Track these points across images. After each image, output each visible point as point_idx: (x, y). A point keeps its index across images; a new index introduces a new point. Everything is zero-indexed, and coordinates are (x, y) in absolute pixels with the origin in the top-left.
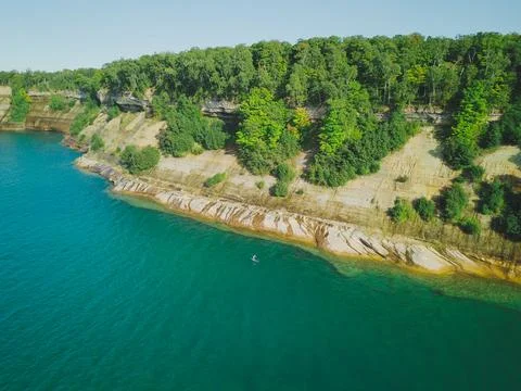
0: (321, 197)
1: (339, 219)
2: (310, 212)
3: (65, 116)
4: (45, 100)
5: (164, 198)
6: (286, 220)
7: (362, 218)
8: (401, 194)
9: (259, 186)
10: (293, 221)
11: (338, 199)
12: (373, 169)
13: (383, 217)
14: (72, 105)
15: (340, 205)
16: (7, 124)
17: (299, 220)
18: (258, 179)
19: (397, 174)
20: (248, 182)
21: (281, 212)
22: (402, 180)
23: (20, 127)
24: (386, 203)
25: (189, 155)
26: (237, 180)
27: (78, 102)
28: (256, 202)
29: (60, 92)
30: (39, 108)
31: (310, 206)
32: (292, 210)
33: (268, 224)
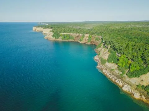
0: (127, 79)
1: (128, 84)
2: (124, 81)
3: (98, 42)
4: (95, 37)
5: (104, 71)
6: (120, 81)
7: (132, 85)
8: (141, 83)
9: (119, 73)
10: (121, 82)
11: (130, 80)
12: (139, 77)
13: (135, 86)
14: (99, 39)
15: (130, 82)
16: (87, 43)
17: (122, 82)
18: (119, 72)
19: (142, 79)
20: (117, 72)
21: (120, 80)
22: (142, 80)
23: (89, 43)
24: (137, 84)
25: (111, 63)
26: (116, 71)
27: (101, 39)
28: (117, 76)
29: (98, 36)
30: (93, 39)
31: (125, 80)
32: (122, 80)
33: (116, 81)
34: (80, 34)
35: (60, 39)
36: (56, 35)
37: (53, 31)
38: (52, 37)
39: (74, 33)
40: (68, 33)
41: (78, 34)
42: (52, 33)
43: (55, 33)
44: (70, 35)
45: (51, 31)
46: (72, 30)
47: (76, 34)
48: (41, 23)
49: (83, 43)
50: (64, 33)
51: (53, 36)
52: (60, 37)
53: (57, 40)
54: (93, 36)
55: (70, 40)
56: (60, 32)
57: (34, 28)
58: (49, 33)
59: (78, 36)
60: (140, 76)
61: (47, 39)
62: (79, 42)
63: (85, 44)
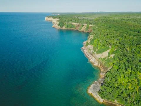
1: (95, 58)
2: (93, 56)
4: (91, 27)
5: (85, 50)
8: (101, 57)
10: (91, 57)
13: (98, 59)
15: (96, 56)
18: (93, 51)
21: (91, 55)
22: (103, 55)
23: (86, 32)
26: (91, 50)
28: (91, 53)
33: (89, 56)
34: (81, 24)
35: (64, 28)
36: (61, 24)
37: (59, 21)
38: (57, 26)
39: (76, 22)
40: (71, 23)
41: (79, 24)
42: (58, 23)
43: (60, 22)
44: (72, 24)
45: (57, 21)
46: (75, 20)
47: (77, 24)
48: (54, 13)
49: (82, 31)
50: (67, 22)
51: (59, 25)
52: (64, 26)
53: (62, 28)
54: (90, 25)
55: (72, 29)
56: (65, 21)
57: (46, 18)
58: (56, 22)
59: (79, 25)
60: (103, 53)
61: (54, 27)
62: (79, 30)
63: (83, 32)
